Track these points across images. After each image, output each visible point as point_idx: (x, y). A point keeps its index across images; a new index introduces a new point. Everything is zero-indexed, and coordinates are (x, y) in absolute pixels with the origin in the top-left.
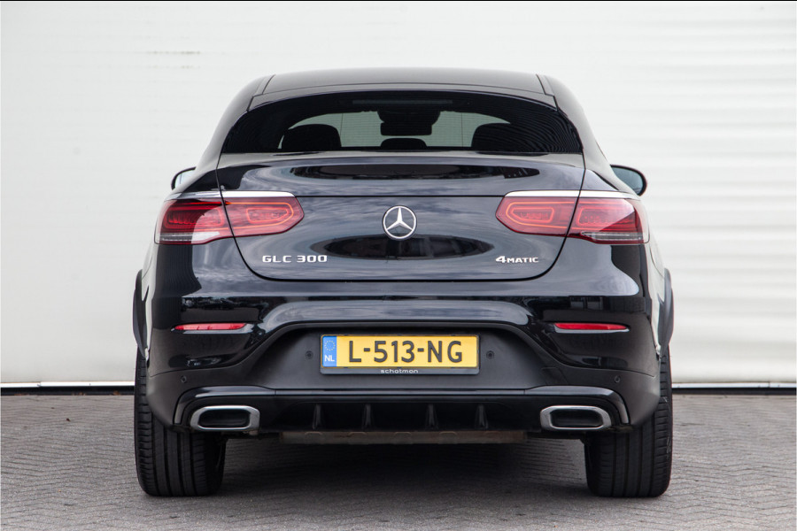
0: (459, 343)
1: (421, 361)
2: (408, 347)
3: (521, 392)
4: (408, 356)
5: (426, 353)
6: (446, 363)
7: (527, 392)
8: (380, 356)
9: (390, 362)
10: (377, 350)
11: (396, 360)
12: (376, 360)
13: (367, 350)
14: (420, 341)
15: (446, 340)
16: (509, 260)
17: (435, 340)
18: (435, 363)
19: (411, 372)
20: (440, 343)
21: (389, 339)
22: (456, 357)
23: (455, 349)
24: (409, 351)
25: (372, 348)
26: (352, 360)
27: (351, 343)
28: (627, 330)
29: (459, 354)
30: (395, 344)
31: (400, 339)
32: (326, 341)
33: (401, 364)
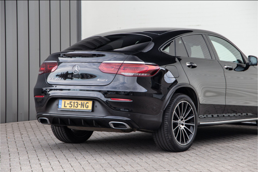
0: (88, 103)
1: (79, 107)
2: (77, 103)
3: (102, 117)
4: (76, 106)
5: (80, 105)
6: (85, 108)
7: (104, 117)
8: (71, 106)
9: (72, 108)
10: (70, 104)
11: (74, 107)
12: (70, 106)
13: (68, 104)
14: (80, 102)
15: (85, 102)
16: (100, 80)
17: (83, 102)
18: (82, 108)
19: (77, 110)
20: (84, 103)
21: (73, 101)
22: (87, 107)
23: (87, 104)
24: (77, 105)
25: (69, 103)
26: (65, 106)
27: (65, 102)
28: (132, 101)
29: (88, 106)
30: (74, 103)
31: (75, 101)
32: (60, 101)
33: (75, 108)
